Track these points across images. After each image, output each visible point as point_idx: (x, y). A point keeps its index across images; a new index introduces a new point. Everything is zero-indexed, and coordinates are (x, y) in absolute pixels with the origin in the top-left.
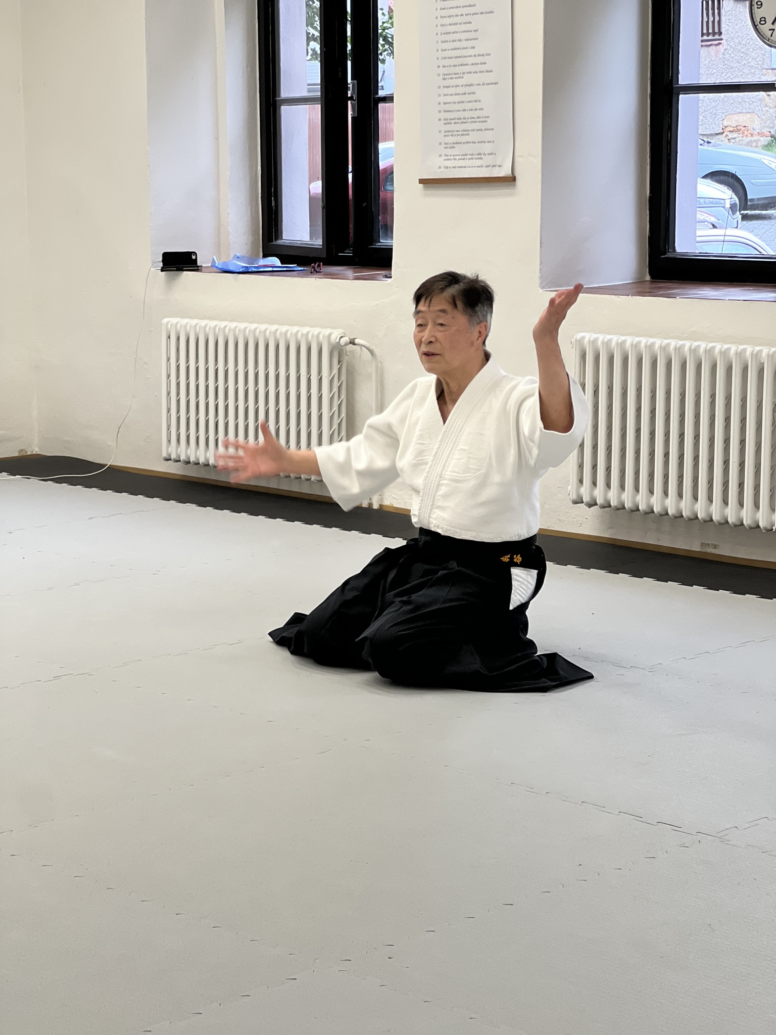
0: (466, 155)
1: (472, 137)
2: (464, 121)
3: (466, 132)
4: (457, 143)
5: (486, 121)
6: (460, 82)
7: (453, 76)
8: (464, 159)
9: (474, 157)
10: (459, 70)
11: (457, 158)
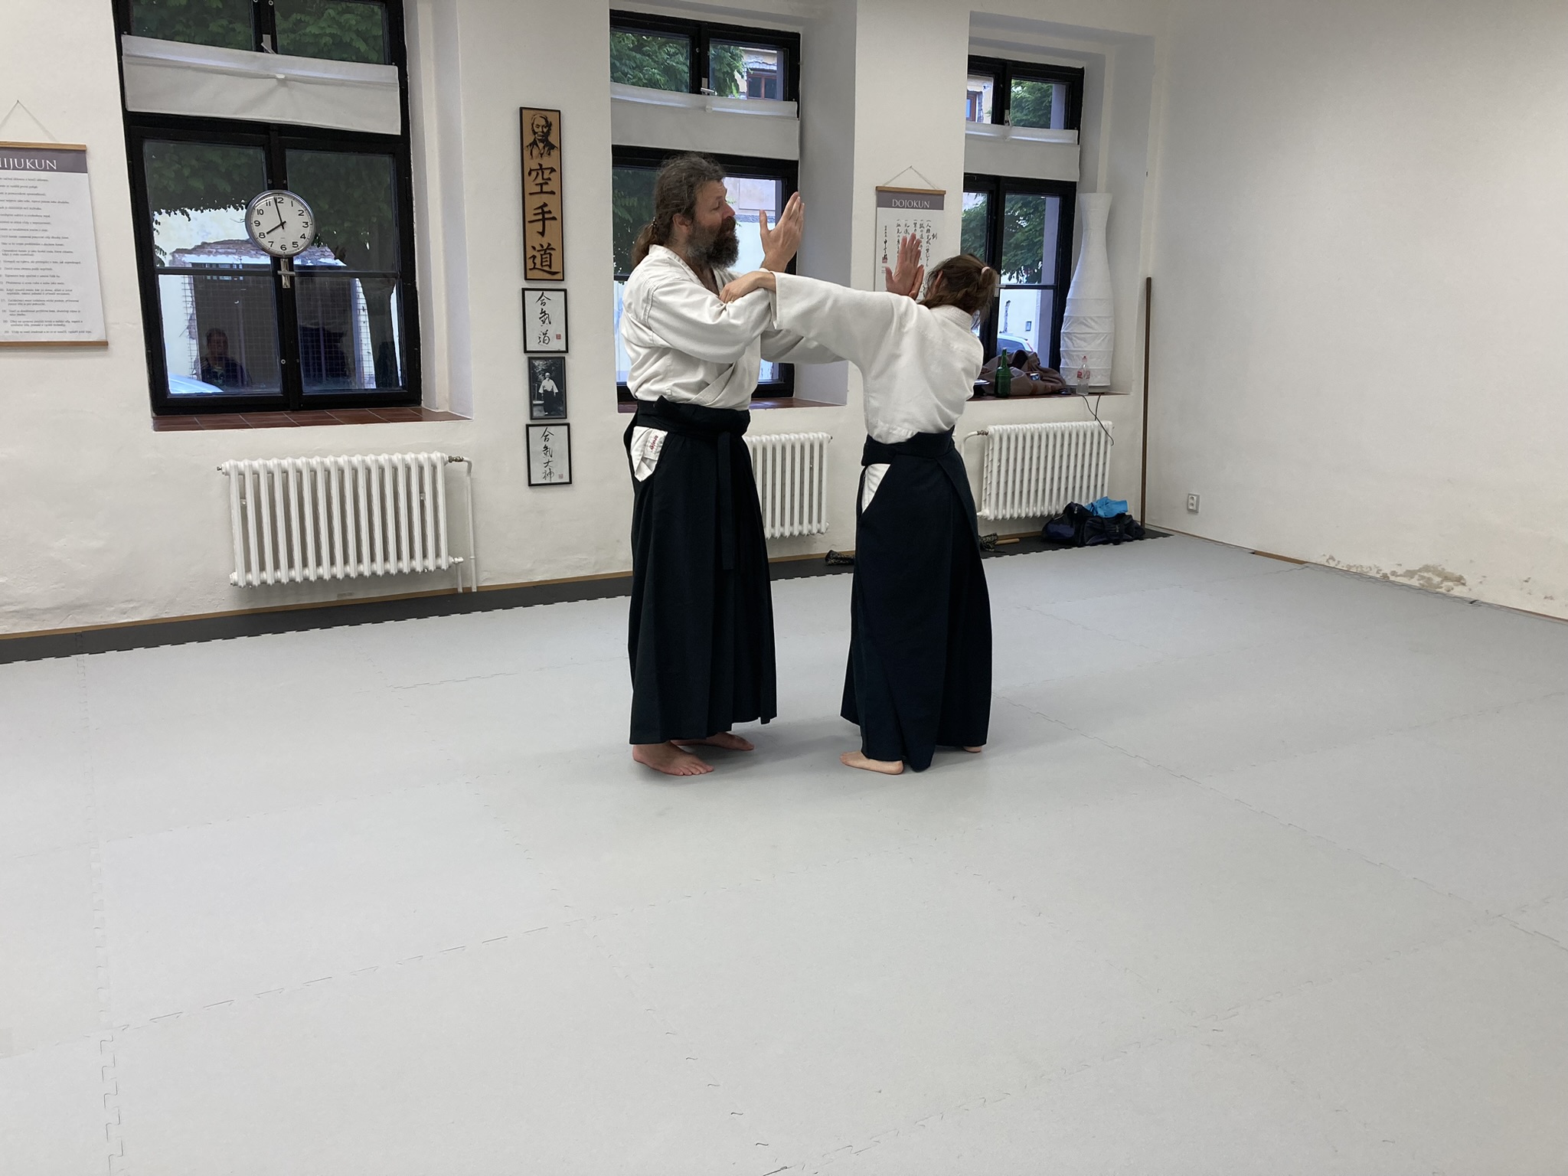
0: (42, 322)
1: (48, 306)
2: (37, 292)
3: (42, 302)
4: (27, 311)
5: (68, 294)
6: (29, 259)
7: (18, 253)
8: (39, 325)
9: (53, 323)
10: (28, 248)
11: (30, 324)
